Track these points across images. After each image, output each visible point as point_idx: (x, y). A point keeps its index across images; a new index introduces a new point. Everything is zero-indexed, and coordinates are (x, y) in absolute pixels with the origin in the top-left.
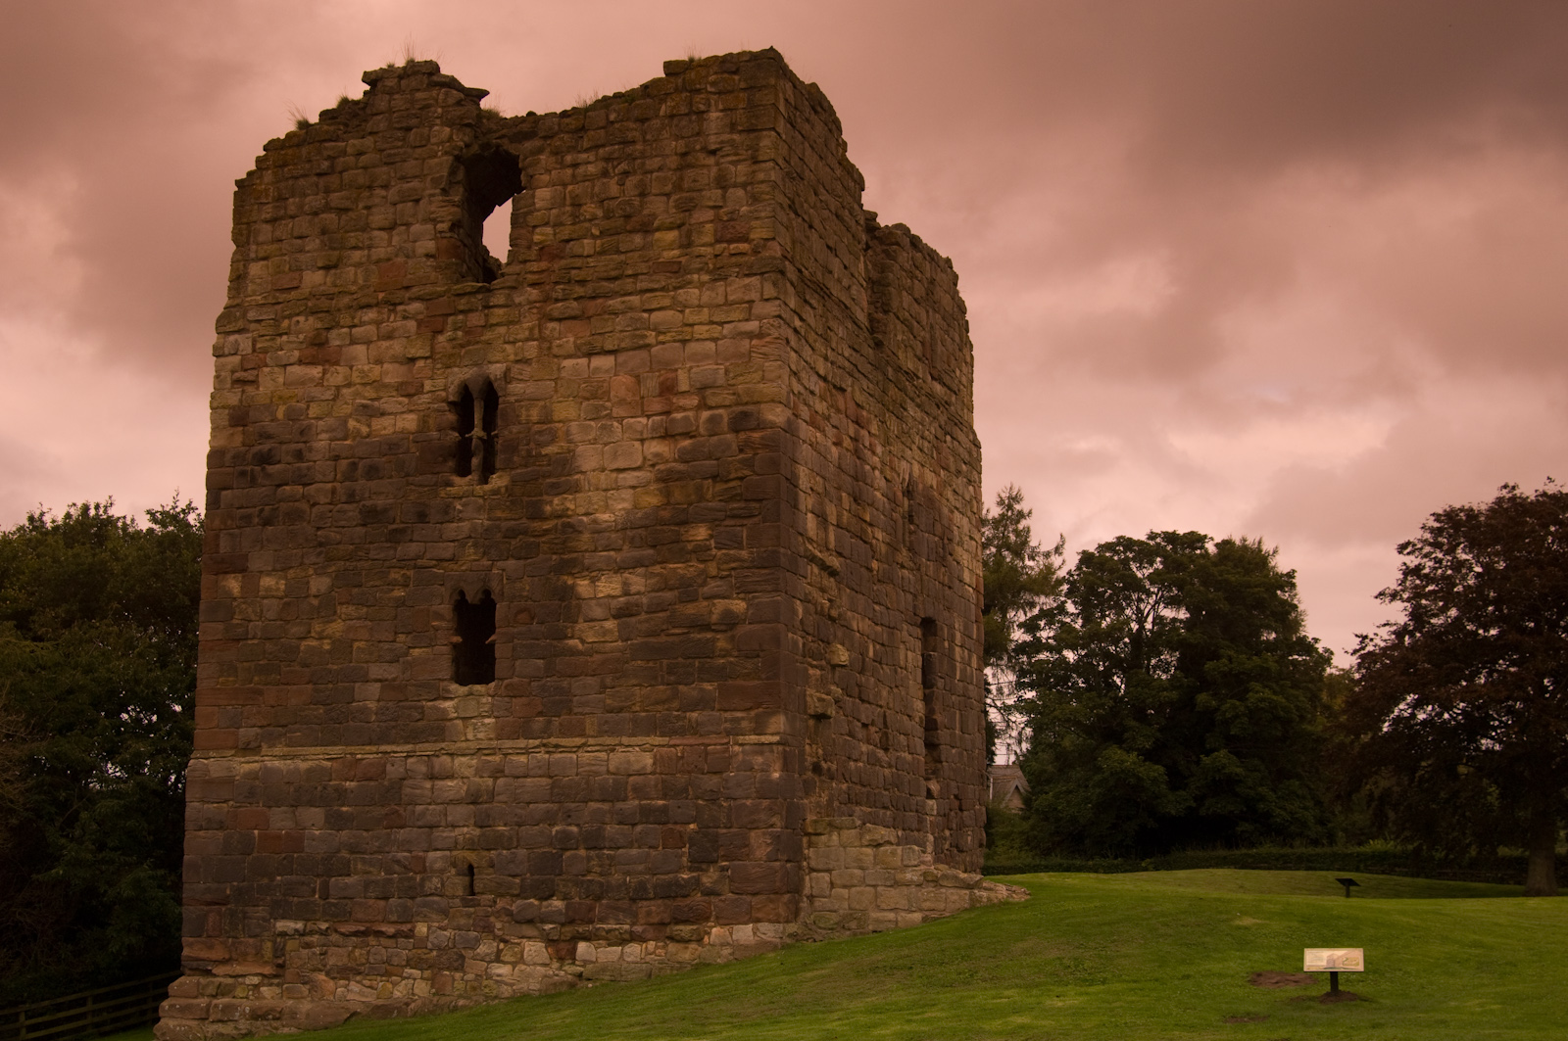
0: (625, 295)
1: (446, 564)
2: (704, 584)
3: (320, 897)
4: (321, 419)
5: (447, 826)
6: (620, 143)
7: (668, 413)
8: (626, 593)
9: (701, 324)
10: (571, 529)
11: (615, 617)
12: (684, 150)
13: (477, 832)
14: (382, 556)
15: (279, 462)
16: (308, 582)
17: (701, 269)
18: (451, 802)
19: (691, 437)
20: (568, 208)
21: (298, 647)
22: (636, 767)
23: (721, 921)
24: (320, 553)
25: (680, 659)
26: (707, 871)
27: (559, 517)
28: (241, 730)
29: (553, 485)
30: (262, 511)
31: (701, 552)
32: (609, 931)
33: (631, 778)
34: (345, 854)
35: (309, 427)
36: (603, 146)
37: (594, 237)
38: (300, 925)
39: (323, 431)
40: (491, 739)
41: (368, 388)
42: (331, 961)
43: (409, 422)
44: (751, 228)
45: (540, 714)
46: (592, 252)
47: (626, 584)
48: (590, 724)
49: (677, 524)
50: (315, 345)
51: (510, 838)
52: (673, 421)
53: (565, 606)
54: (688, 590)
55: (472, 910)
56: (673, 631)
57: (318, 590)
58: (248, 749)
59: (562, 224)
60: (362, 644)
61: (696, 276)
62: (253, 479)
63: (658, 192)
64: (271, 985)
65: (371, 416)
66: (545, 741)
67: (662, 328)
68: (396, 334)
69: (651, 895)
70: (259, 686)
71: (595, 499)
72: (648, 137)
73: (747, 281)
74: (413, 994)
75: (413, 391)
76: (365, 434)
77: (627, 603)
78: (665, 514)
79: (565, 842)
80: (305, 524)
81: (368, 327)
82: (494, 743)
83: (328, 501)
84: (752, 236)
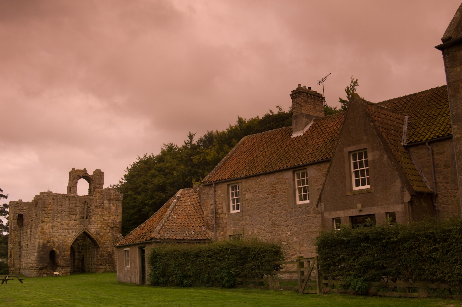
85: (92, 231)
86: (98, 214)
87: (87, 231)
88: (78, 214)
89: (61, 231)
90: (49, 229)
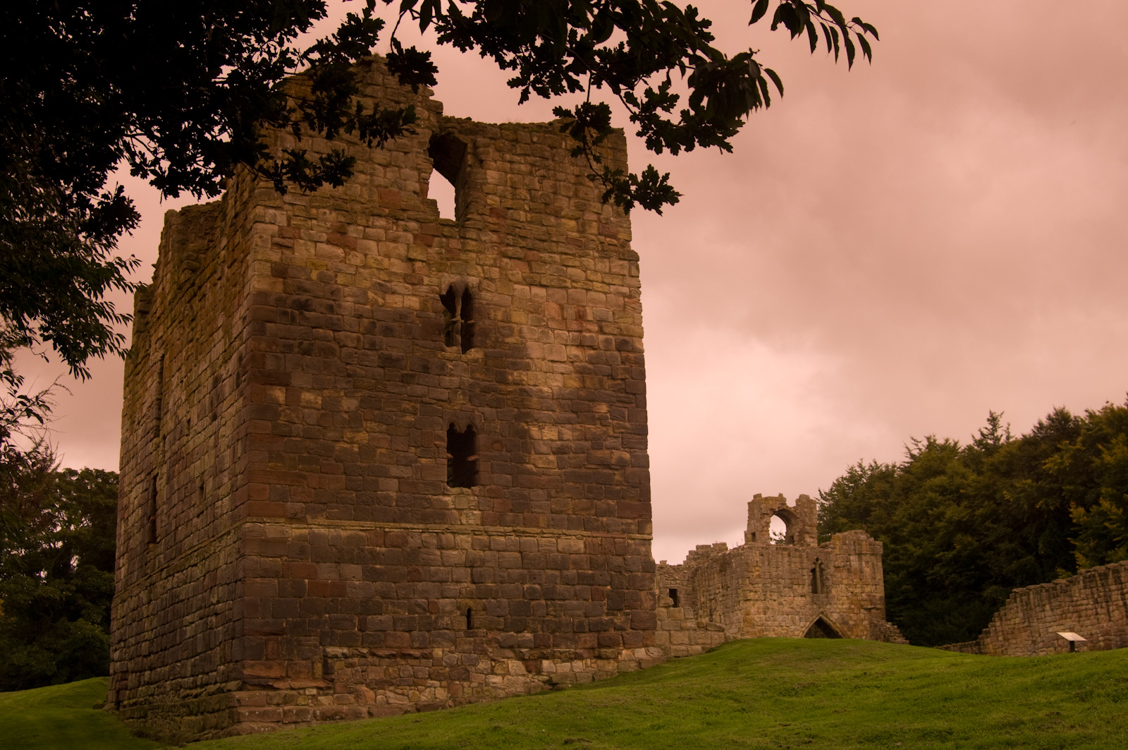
0: (550, 252)
1: (443, 403)
2: (605, 440)
3: (359, 630)
4: (347, 286)
5: (453, 581)
6: (539, 157)
7: (580, 332)
8: (561, 439)
9: (597, 281)
10: (524, 393)
11: (554, 453)
12: (578, 174)
13: (473, 586)
14: (396, 390)
15: (314, 310)
16: (340, 401)
17: (594, 249)
18: (456, 566)
19: (594, 349)
20: (509, 188)
21: (333, 447)
22: (575, 549)
23: (627, 646)
24: (350, 382)
25: (594, 484)
26: (616, 615)
27: (518, 384)
28: (289, 504)
29: (514, 364)
30: (301, 344)
31: (602, 420)
32: (561, 653)
33: (572, 556)
34: (378, 598)
35: (338, 290)
36: (529, 155)
37: (525, 210)
38: (345, 650)
39: (349, 295)
40: (478, 525)
41: (382, 272)
42: (371, 676)
43: (414, 302)
44: (618, 232)
45: (511, 511)
46: (524, 220)
47: (560, 433)
48: (542, 520)
49: (589, 401)
50: (340, 233)
51: (497, 591)
52: (584, 336)
53: (523, 443)
54: (597, 443)
55: (472, 639)
56: (589, 466)
57: (349, 408)
58: (294, 518)
59: (505, 197)
60: (384, 451)
61: (591, 252)
62: (293, 319)
63: (564, 194)
64: (327, 695)
65: (385, 292)
66: (515, 529)
67: (574, 278)
68: (400, 240)
69: (587, 630)
70: (304, 473)
71: (539, 377)
72: (556, 158)
73: (622, 262)
74: (435, 698)
75: (416, 282)
76: (381, 304)
77: (562, 445)
78: (583, 393)
79: (533, 595)
80: (336, 359)
81: (379, 230)
82: (481, 528)
83: (353, 345)
84: (619, 236)
85: (835, 617)
86: (842, 583)
87: (825, 618)
88: (807, 584)
89: (780, 618)
90: (759, 613)
